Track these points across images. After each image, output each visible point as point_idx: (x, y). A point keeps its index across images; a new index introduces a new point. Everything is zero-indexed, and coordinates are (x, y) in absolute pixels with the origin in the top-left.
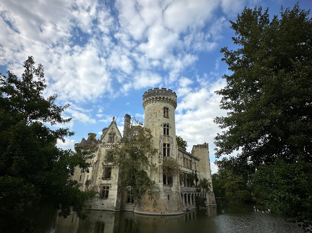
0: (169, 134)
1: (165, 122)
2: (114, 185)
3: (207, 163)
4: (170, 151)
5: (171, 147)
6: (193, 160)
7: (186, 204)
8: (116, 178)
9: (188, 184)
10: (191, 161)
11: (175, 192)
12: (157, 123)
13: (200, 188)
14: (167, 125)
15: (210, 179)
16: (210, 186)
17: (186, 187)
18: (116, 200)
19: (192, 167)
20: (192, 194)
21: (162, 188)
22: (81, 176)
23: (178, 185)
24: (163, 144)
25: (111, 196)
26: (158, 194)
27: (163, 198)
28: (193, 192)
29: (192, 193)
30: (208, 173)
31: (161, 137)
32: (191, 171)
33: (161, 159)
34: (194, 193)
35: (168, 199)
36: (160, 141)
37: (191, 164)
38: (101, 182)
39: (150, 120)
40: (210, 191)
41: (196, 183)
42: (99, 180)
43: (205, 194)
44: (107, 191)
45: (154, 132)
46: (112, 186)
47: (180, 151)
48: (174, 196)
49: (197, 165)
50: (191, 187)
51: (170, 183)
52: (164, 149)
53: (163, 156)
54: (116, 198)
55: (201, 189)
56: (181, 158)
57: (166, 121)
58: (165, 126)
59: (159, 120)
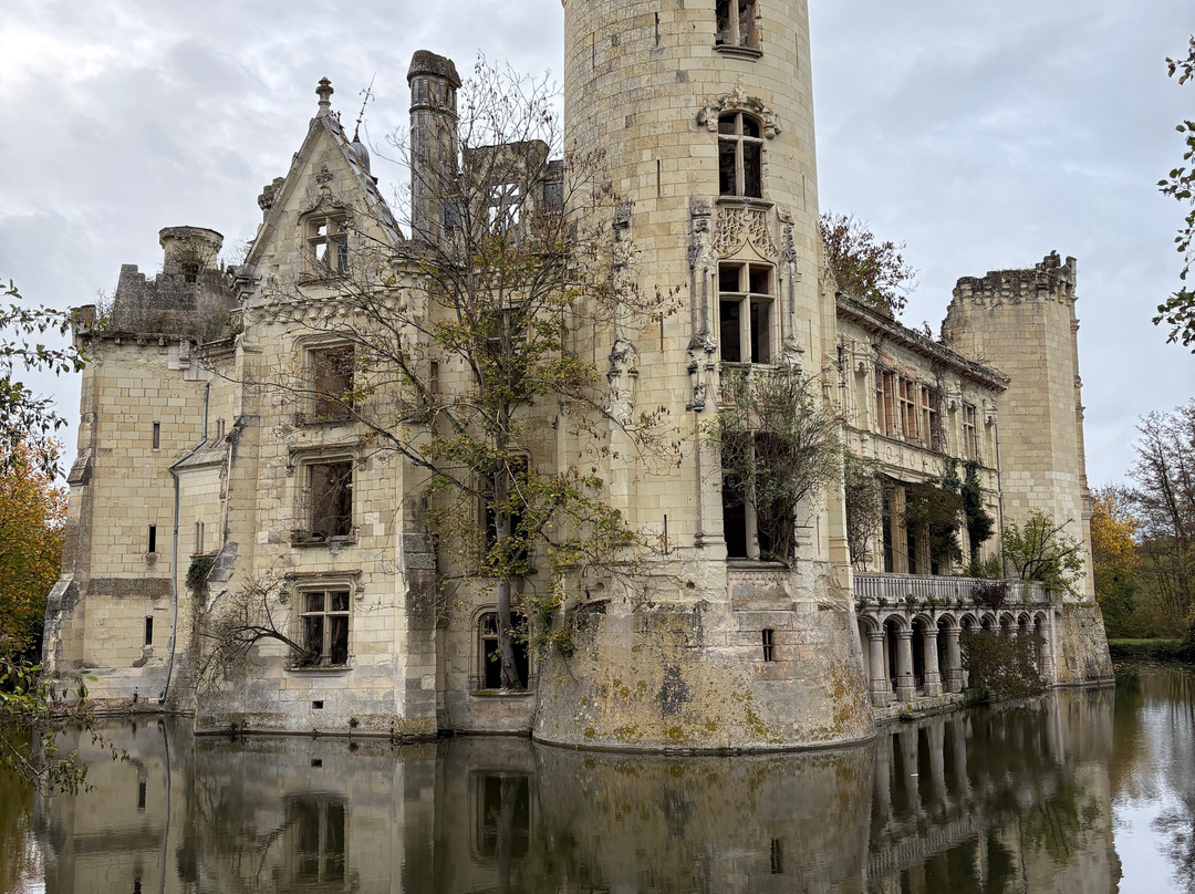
0: (764, 191)
1: (726, 89)
2: (378, 577)
3: (1061, 405)
4: (775, 319)
5: (776, 291)
6: (952, 385)
7: (895, 685)
8: (390, 532)
9: (912, 554)
10: (934, 395)
11: (815, 609)
12: (664, 102)
13: (998, 583)
14: (746, 116)
15: (1077, 514)
16: (1073, 564)
17: (897, 577)
18: (403, 675)
19: (949, 436)
20: (944, 624)
21: (721, 583)
22: (153, 530)
23: (837, 565)
24: (714, 270)
25: (367, 648)
26: (687, 624)
27: (731, 651)
28: (946, 604)
29: (938, 614)
30: (1064, 477)
31: (697, 214)
32: (934, 468)
33: (702, 380)
34: (959, 616)
35: (769, 653)
36: (694, 251)
37: (935, 417)
38: (290, 563)
39: (606, 86)
40: (1073, 593)
41: (975, 545)
42: (270, 548)
43: (1037, 621)
44: (334, 619)
45: (643, 180)
46: (369, 588)
47: (855, 321)
48: (812, 636)
49: (981, 420)
50: (935, 571)
51: (779, 551)
52: (729, 311)
53: (716, 357)
54: (403, 660)
55: (1004, 587)
56: (861, 374)
57: (737, 81)
58: (727, 120)
59: (681, 76)
